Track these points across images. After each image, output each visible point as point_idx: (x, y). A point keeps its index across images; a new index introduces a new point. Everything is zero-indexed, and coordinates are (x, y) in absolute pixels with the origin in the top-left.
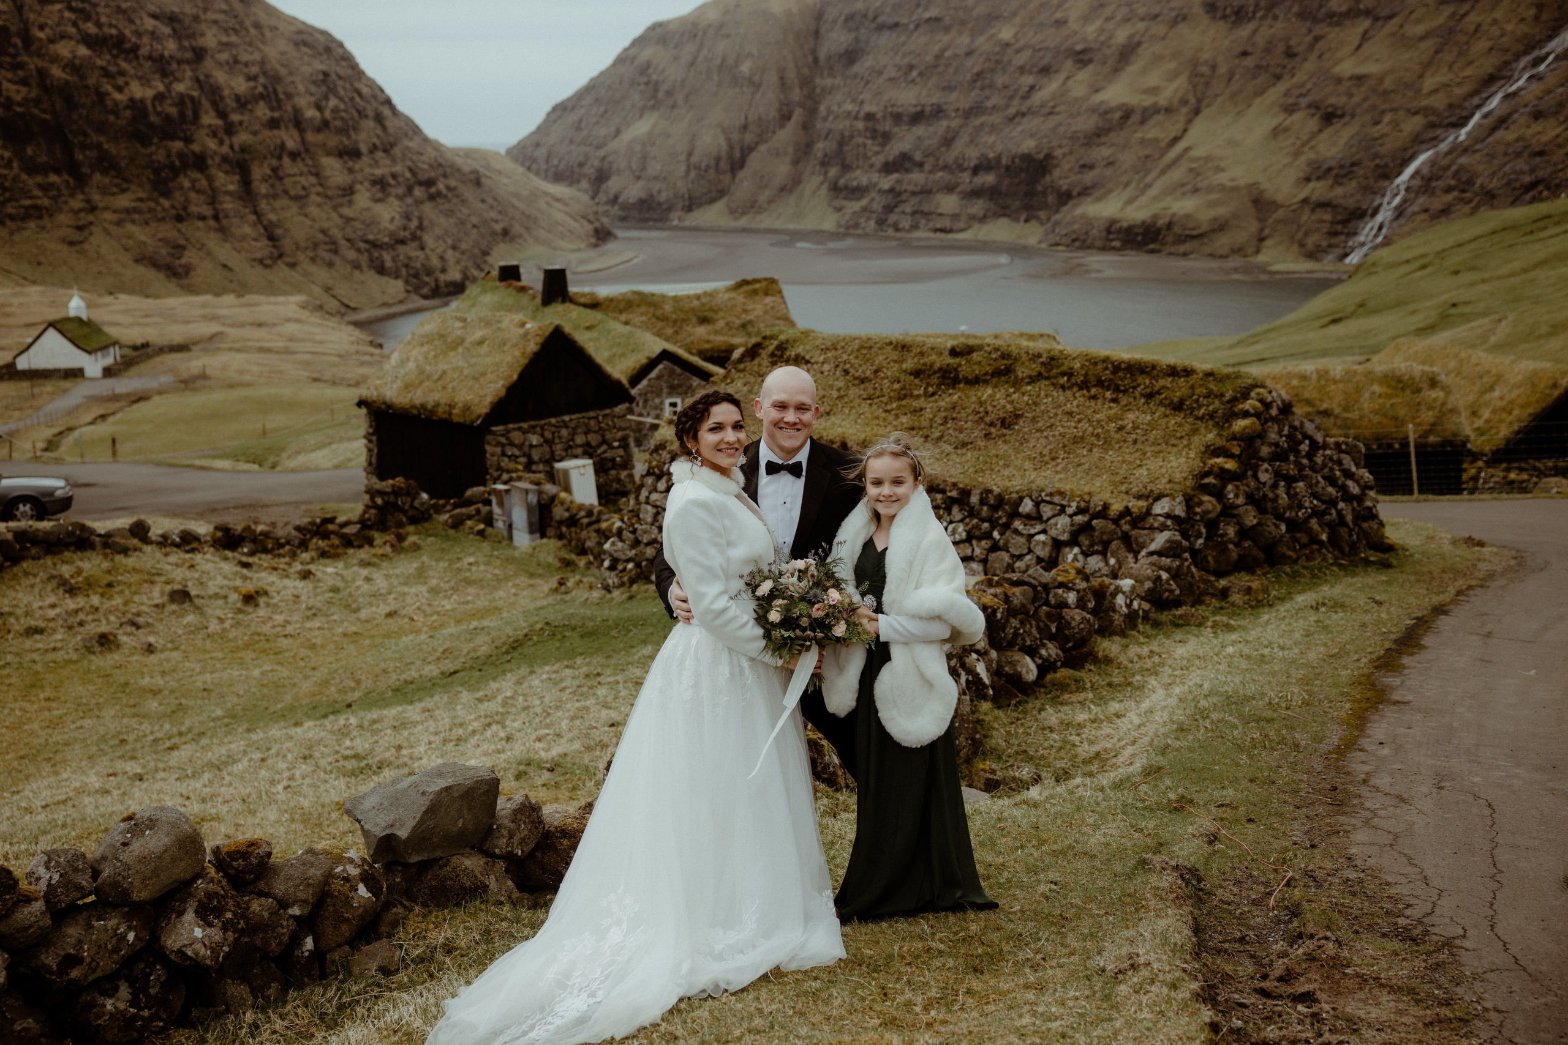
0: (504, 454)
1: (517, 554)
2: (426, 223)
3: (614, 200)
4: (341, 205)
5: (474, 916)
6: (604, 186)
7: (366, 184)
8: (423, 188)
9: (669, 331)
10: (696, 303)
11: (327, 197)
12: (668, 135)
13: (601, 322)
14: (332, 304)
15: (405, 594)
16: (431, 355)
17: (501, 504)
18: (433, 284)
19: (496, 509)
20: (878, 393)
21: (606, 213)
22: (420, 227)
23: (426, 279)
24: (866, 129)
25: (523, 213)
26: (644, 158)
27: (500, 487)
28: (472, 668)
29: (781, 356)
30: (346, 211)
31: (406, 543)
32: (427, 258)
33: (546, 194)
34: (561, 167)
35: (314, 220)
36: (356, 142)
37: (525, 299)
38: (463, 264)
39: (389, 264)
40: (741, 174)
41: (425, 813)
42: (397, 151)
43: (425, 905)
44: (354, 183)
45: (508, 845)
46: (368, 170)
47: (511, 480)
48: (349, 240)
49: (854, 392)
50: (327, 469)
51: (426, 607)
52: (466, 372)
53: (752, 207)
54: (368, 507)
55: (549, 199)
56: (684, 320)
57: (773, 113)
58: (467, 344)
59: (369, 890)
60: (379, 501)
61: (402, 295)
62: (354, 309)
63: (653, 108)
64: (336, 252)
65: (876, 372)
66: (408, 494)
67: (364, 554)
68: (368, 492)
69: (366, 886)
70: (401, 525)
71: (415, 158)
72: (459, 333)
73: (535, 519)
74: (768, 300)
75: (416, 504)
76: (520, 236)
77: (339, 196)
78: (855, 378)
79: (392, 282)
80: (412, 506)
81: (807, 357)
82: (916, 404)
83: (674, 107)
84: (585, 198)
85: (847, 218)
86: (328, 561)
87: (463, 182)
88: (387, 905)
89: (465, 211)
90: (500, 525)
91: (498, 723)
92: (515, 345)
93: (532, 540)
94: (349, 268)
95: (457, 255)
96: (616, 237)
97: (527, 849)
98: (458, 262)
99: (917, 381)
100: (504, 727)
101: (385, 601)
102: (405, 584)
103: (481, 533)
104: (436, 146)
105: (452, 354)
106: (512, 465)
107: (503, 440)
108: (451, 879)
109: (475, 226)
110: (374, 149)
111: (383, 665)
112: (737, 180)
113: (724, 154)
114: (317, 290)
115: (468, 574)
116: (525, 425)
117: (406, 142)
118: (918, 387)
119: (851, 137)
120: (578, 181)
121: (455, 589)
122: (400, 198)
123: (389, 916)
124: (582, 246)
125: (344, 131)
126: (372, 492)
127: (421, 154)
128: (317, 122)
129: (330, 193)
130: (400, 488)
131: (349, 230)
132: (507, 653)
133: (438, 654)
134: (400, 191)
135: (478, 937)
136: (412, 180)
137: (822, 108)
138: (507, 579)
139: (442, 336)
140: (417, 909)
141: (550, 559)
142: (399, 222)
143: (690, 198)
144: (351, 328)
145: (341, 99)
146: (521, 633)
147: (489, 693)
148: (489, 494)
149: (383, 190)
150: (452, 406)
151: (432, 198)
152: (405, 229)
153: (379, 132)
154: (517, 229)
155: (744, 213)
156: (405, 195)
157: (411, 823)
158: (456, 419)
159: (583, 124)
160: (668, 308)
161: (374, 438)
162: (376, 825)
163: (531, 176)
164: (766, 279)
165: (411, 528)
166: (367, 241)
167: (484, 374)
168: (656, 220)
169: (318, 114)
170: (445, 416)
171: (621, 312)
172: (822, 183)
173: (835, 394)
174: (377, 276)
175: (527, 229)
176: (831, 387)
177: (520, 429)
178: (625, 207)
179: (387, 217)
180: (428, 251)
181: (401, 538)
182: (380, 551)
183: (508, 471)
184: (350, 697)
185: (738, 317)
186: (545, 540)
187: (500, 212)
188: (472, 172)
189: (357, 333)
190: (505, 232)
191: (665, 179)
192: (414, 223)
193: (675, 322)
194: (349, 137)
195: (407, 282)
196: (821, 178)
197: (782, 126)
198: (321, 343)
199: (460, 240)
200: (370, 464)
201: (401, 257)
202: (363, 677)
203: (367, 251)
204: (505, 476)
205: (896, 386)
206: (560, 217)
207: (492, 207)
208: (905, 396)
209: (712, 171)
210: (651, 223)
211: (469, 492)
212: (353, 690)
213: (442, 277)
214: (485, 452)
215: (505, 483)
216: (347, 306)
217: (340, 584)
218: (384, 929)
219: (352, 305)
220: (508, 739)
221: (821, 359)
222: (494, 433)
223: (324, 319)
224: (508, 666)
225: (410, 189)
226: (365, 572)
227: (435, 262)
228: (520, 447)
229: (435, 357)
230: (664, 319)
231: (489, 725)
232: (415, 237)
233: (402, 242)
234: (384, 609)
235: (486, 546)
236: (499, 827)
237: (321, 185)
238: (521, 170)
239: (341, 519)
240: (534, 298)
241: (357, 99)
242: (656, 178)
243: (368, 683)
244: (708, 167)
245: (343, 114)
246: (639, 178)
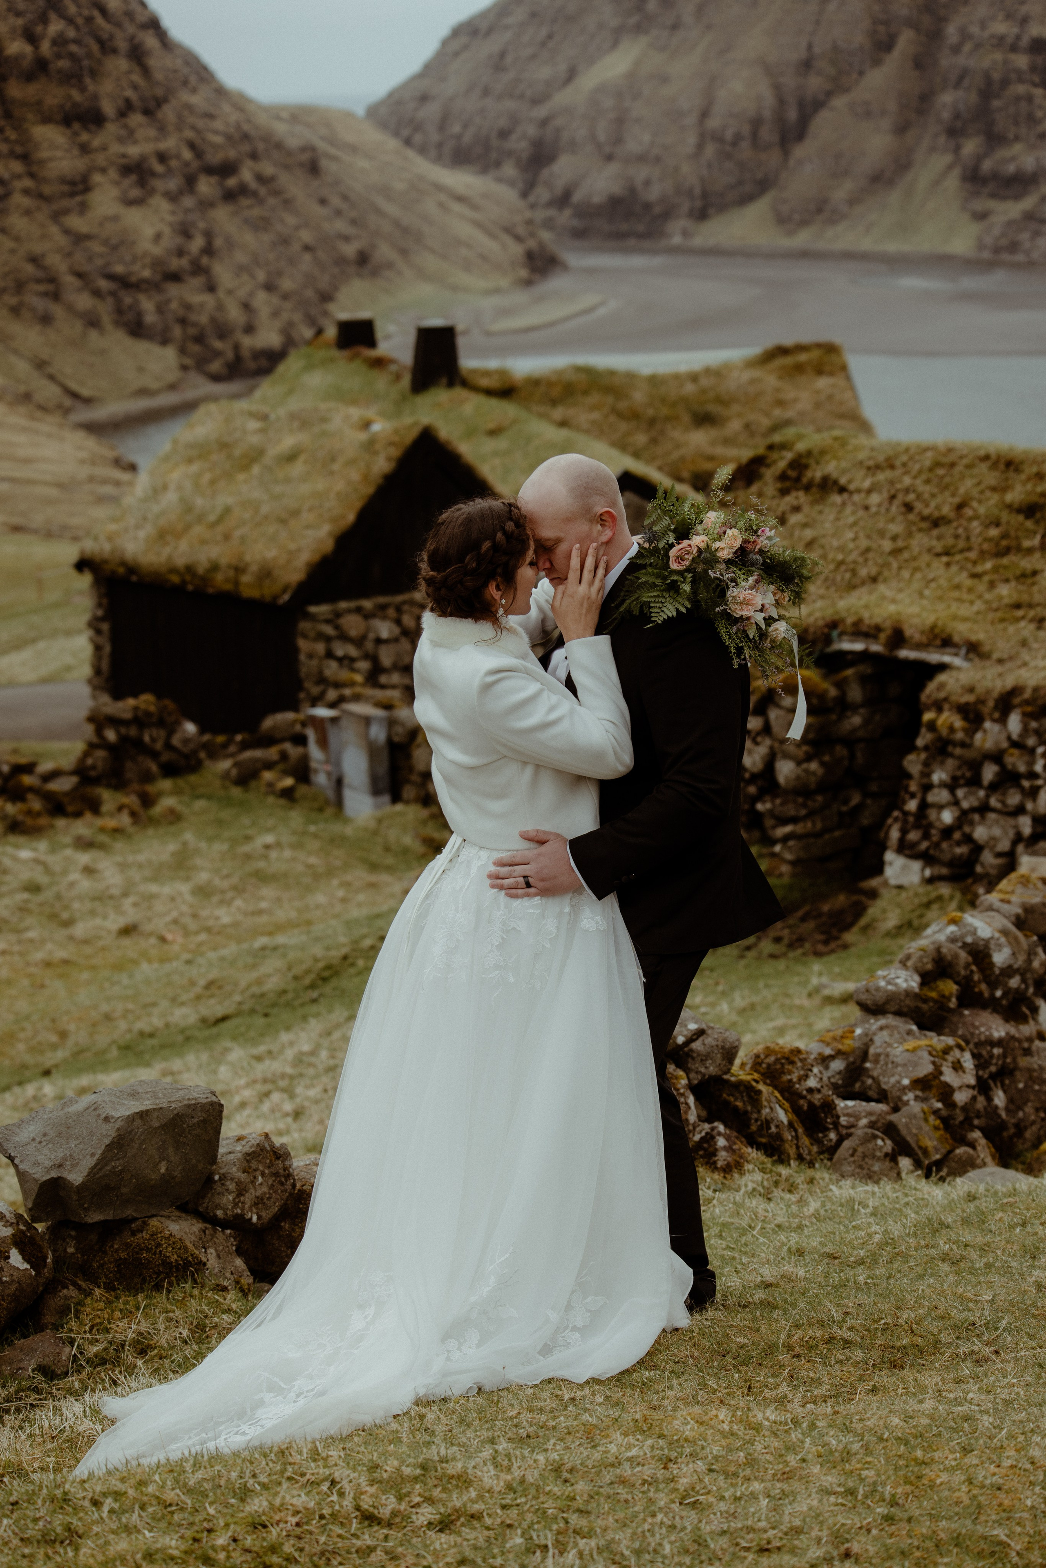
0: (330, 655)
1: (348, 831)
2: (218, 242)
3: (563, 200)
4: (66, 212)
5: (181, 1304)
6: (545, 173)
7: (113, 173)
8: (214, 180)
9: (641, 439)
10: (689, 388)
11: (41, 196)
12: (664, 79)
13: (515, 421)
14: (49, 392)
15: (152, 897)
16: (207, 477)
17: (323, 743)
18: (230, 355)
19: (315, 752)
20: (961, 544)
21: (548, 224)
22: (209, 250)
23: (218, 345)
24: (1033, 69)
25: (397, 224)
26: (620, 121)
27: (322, 712)
28: (253, 1011)
29: (798, 479)
30: (75, 222)
31: (157, 810)
32: (220, 307)
33: (439, 188)
34: (467, 139)
35: (17, 239)
36: (95, 97)
37: (381, 381)
38: (285, 316)
39: (150, 318)
40: (799, 151)
41: (109, 1147)
42: (168, 112)
43: (110, 1288)
44: (91, 170)
45: (236, 1205)
46: (116, 148)
47: (342, 699)
48: (80, 275)
49: (920, 541)
50: (30, 684)
51: (187, 920)
52: (265, 509)
53: (819, 211)
54: (92, 746)
55: (442, 197)
56: (668, 419)
57: (859, 39)
58: (267, 460)
59: (26, 1259)
60: (111, 735)
61: (174, 375)
62: (88, 401)
63: (639, 29)
64: (56, 296)
65: (960, 507)
66: (161, 723)
67: (82, 827)
68: (91, 719)
69: (22, 1252)
70: (147, 778)
71: (200, 123)
72: (255, 440)
73: (383, 769)
74: (823, 383)
75: (176, 741)
76: (390, 266)
77: (63, 195)
78: (924, 519)
79: (157, 350)
80: (168, 746)
81: (843, 481)
82: (1027, 564)
83: (675, 27)
84: (509, 195)
85: (996, 231)
86: (21, 840)
87: (287, 167)
88: (53, 1285)
89: (291, 220)
90: (321, 779)
91: (283, 1090)
92: (351, 462)
93: (377, 807)
94: (79, 326)
95: (275, 300)
96: (565, 267)
97: (267, 1215)
98: (275, 314)
99: (1029, 524)
100: (292, 1096)
101: (119, 910)
102: (154, 879)
103: (288, 794)
104: (240, 102)
105: (241, 477)
106: (344, 675)
107: (329, 630)
108: (148, 1250)
109: (307, 248)
110: (126, 109)
111: (105, 1007)
112: (792, 162)
113: (767, 114)
114: (23, 367)
115: (261, 864)
116: (368, 604)
117: (185, 97)
118: (1032, 533)
119: (1005, 83)
120: (498, 164)
121: (238, 890)
122: (173, 197)
123: (54, 1302)
124: (504, 282)
125: (72, 78)
126: (98, 721)
127: (210, 116)
128: (26, 63)
129: (47, 190)
130: (148, 714)
131: (79, 257)
132: (312, 986)
133: (198, 989)
134: (173, 184)
135: (185, 1333)
136: (195, 164)
137: (951, 31)
138: (330, 872)
139: (224, 446)
140: (97, 1292)
141: (408, 840)
142: (170, 240)
143: (705, 195)
144: (80, 436)
145: (70, 21)
146: (336, 954)
147: (275, 1048)
148: (304, 724)
149: (142, 182)
150: (239, 569)
151: (230, 196)
152: (180, 253)
153: (136, 78)
154: (384, 251)
155: (804, 223)
156: (181, 193)
157: (88, 1163)
158: (248, 592)
159: (509, 59)
160: (639, 397)
161: (105, 627)
162: (37, 1164)
163: (411, 154)
164: (819, 346)
165: (166, 784)
166: (111, 277)
167: (295, 513)
168: (641, 236)
169: (28, 49)
170: (228, 587)
171: (554, 403)
172: (950, 167)
173: (887, 545)
174: (129, 342)
175: (404, 252)
176: (882, 534)
177: (359, 610)
178: (586, 212)
179: (149, 231)
180: (221, 294)
181: (147, 801)
182: (111, 823)
183: (337, 685)
184: (50, 1059)
185: (767, 414)
186: (399, 807)
187: (354, 222)
188: (304, 149)
189: (91, 443)
190: (363, 259)
191: (658, 160)
192: (197, 244)
193: (652, 422)
194: (83, 89)
195: (182, 351)
196: (948, 158)
197: (877, 62)
198: (27, 461)
199: (280, 274)
200: (98, 671)
201: (174, 305)
202: (72, 1027)
203: (113, 294)
204: (332, 694)
205: (994, 532)
206: (465, 231)
207: (338, 213)
208: (1007, 551)
209: (745, 145)
210: (632, 242)
211: (269, 722)
212: (54, 1047)
213: (247, 342)
214: (296, 650)
215: (332, 705)
216: (75, 395)
217: (42, 879)
218: (49, 1319)
219: (85, 392)
220: (297, 1114)
221: (867, 484)
222: (312, 618)
223: (33, 418)
224: (314, 1008)
225: (190, 181)
226: (84, 858)
227: (234, 314)
228: (358, 642)
229: (213, 482)
230: (633, 416)
231: (267, 1094)
232: (198, 269)
233: (175, 277)
234: (115, 922)
235: (296, 817)
236: (223, 1177)
237: (32, 175)
238: (393, 143)
239: (46, 766)
240: (398, 377)
241: (100, 20)
242: (642, 158)
243: (79, 1036)
244: (737, 139)
245: (73, 48)
246: (609, 158)
